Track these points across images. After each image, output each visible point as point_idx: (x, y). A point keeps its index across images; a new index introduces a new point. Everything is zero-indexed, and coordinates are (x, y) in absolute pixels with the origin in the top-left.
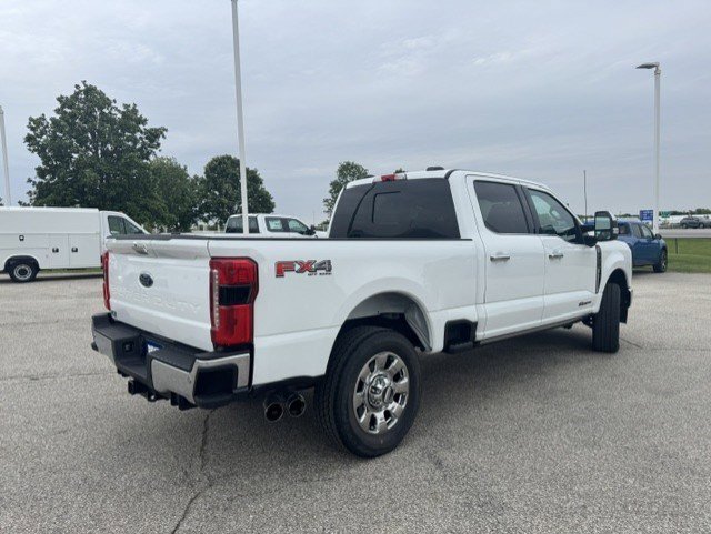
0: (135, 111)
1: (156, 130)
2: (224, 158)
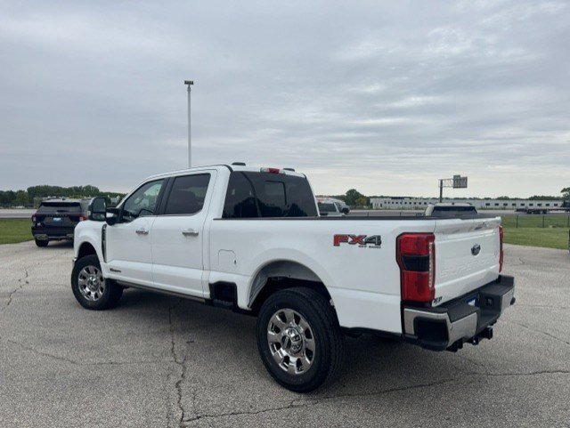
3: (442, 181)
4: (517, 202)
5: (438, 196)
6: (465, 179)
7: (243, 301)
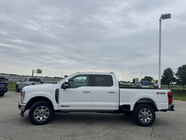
3: (33, 71)
4: (50, 79)
5: (32, 76)
6: (41, 71)
7: (132, 109)
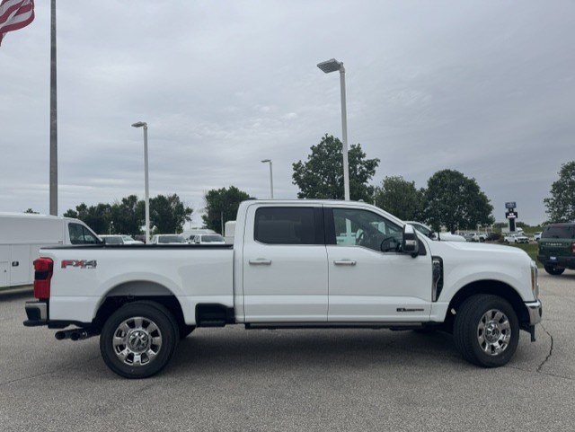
0: (359, 149)
1: (372, 161)
2: (443, 172)
